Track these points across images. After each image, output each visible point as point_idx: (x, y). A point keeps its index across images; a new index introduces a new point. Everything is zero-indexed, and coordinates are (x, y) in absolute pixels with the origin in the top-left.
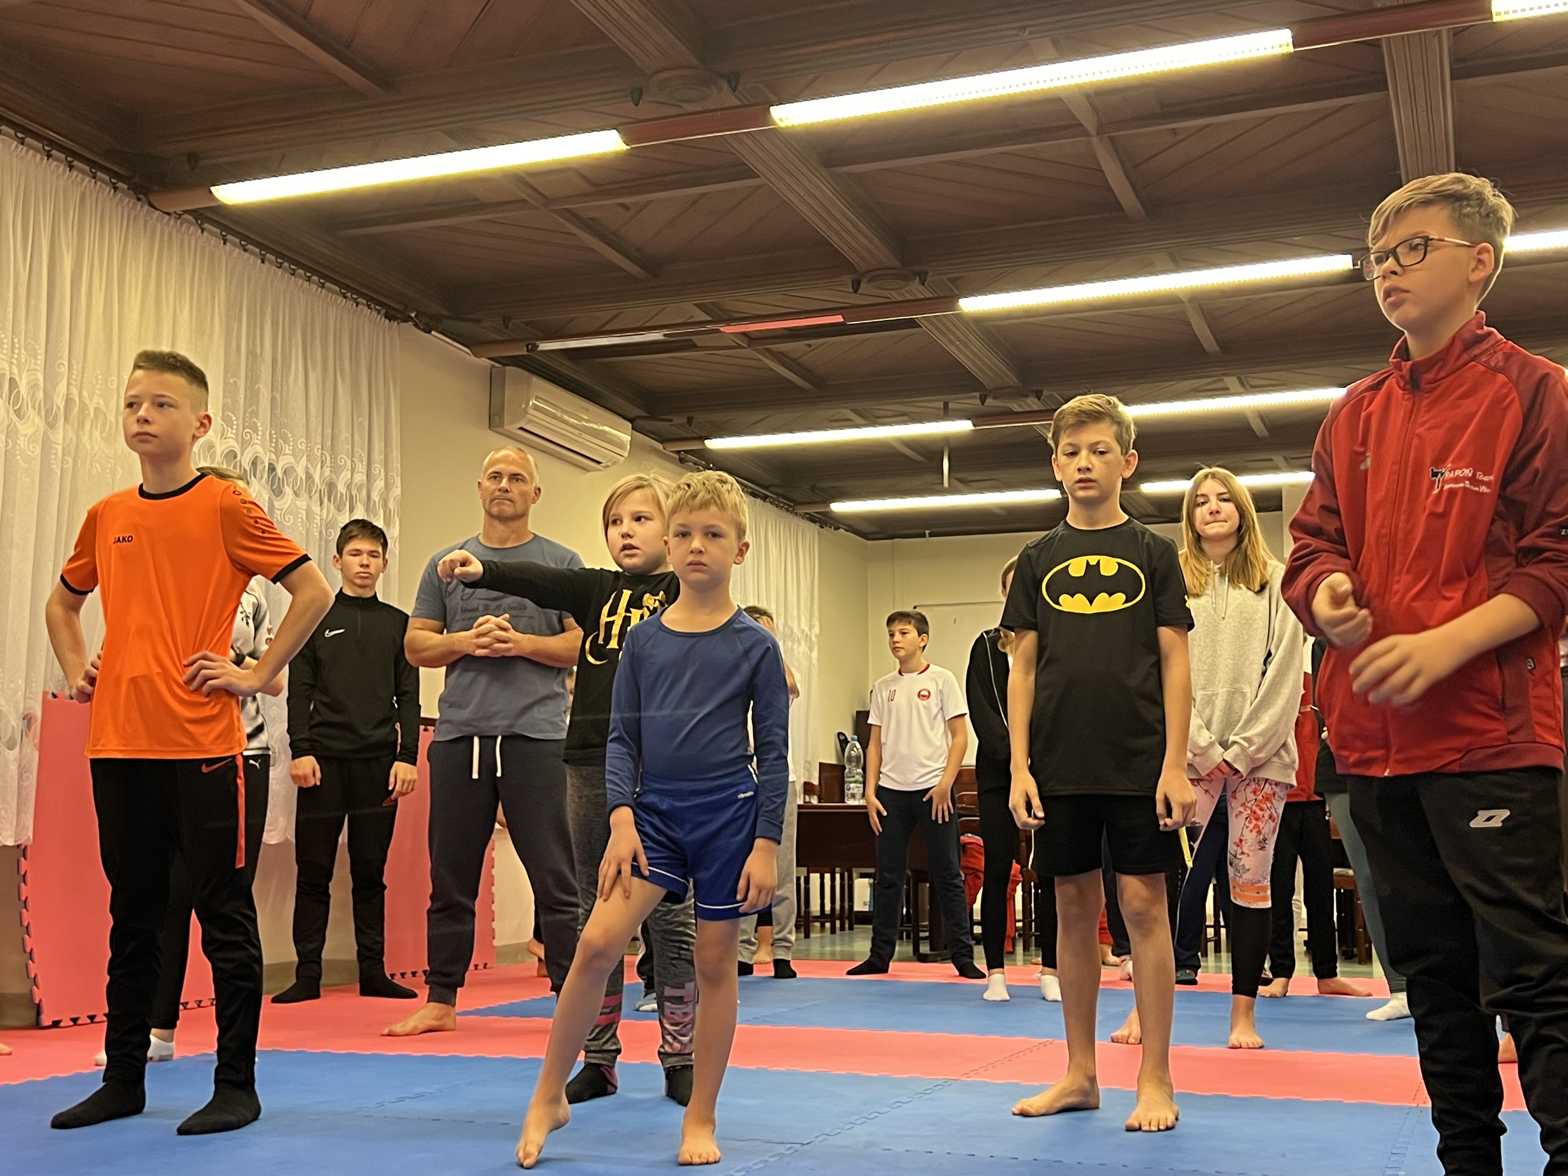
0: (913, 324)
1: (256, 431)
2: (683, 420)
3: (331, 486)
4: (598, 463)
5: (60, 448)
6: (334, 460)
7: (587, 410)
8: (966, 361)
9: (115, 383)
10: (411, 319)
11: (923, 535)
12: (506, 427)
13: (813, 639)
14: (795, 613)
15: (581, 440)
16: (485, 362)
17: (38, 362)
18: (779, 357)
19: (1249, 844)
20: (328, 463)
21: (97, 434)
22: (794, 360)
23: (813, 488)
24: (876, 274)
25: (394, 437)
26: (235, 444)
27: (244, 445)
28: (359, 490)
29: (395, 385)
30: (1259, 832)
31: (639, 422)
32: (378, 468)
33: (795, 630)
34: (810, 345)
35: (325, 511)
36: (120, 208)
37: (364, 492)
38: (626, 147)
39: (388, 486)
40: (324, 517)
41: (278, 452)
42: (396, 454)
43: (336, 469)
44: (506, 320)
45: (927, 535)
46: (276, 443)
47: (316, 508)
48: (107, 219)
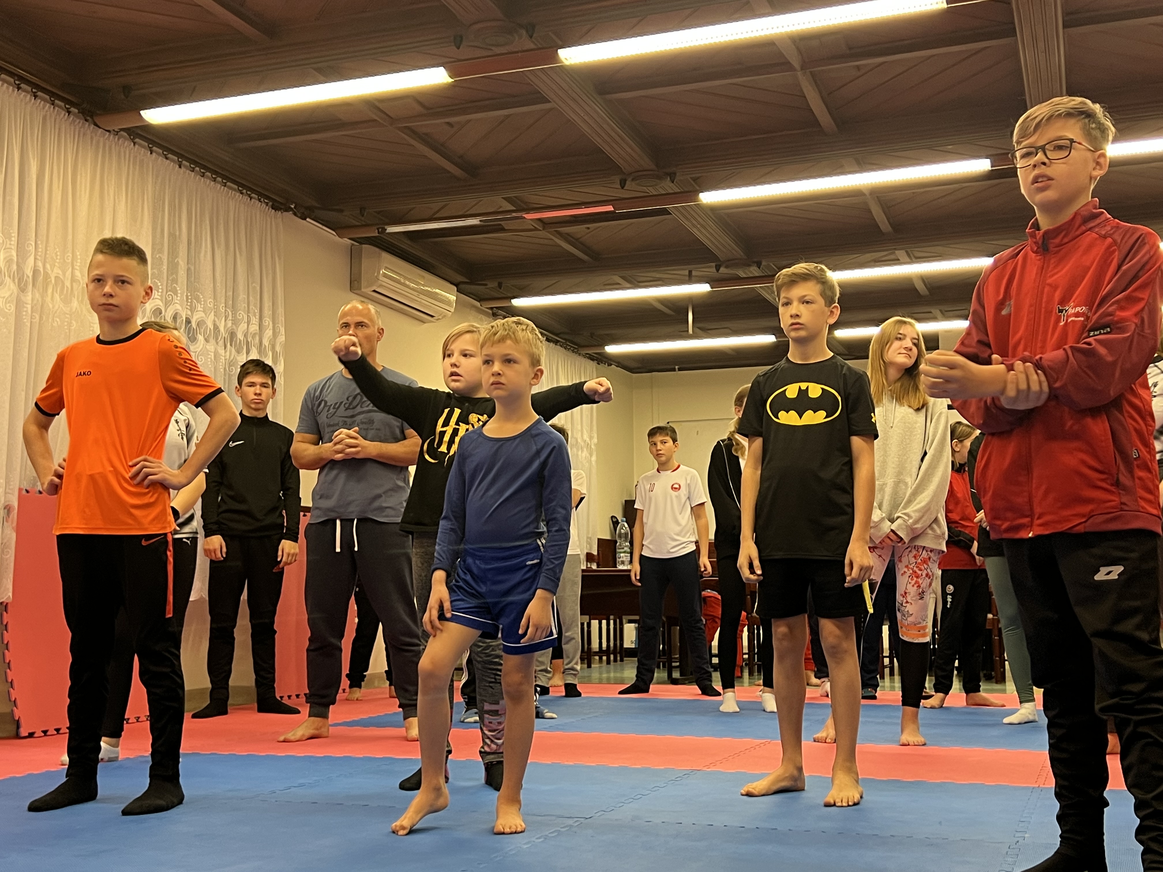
0: (665, 212)
1: (176, 293)
2: (496, 284)
3: (232, 335)
4: (432, 316)
5: (29, 307)
6: (234, 315)
7: (423, 277)
8: (705, 239)
9: (70, 258)
10: (291, 209)
11: (674, 370)
12: (363, 290)
13: (593, 447)
14: (579, 427)
15: (419, 300)
16: (347, 241)
17: (12, 243)
18: (566, 237)
19: (912, 595)
20: (230, 318)
21: (57, 296)
22: (577, 240)
23: (592, 335)
24: (638, 175)
25: (280, 298)
26: (161, 304)
27: (167, 304)
28: (253, 337)
29: (280, 259)
30: (919, 586)
31: (462, 286)
32: (268, 321)
33: (579, 440)
34: (588, 228)
35: (228, 353)
36: (72, 128)
37: (257, 338)
38: (450, 80)
39: (275, 334)
40: (228, 357)
41: (192, 309)
42: (281, 310)
43: (236, 322)
44: (362, 209)
45: (677, 370)
46: (191, 302)
47: (222, 351)
48: (63, 135)
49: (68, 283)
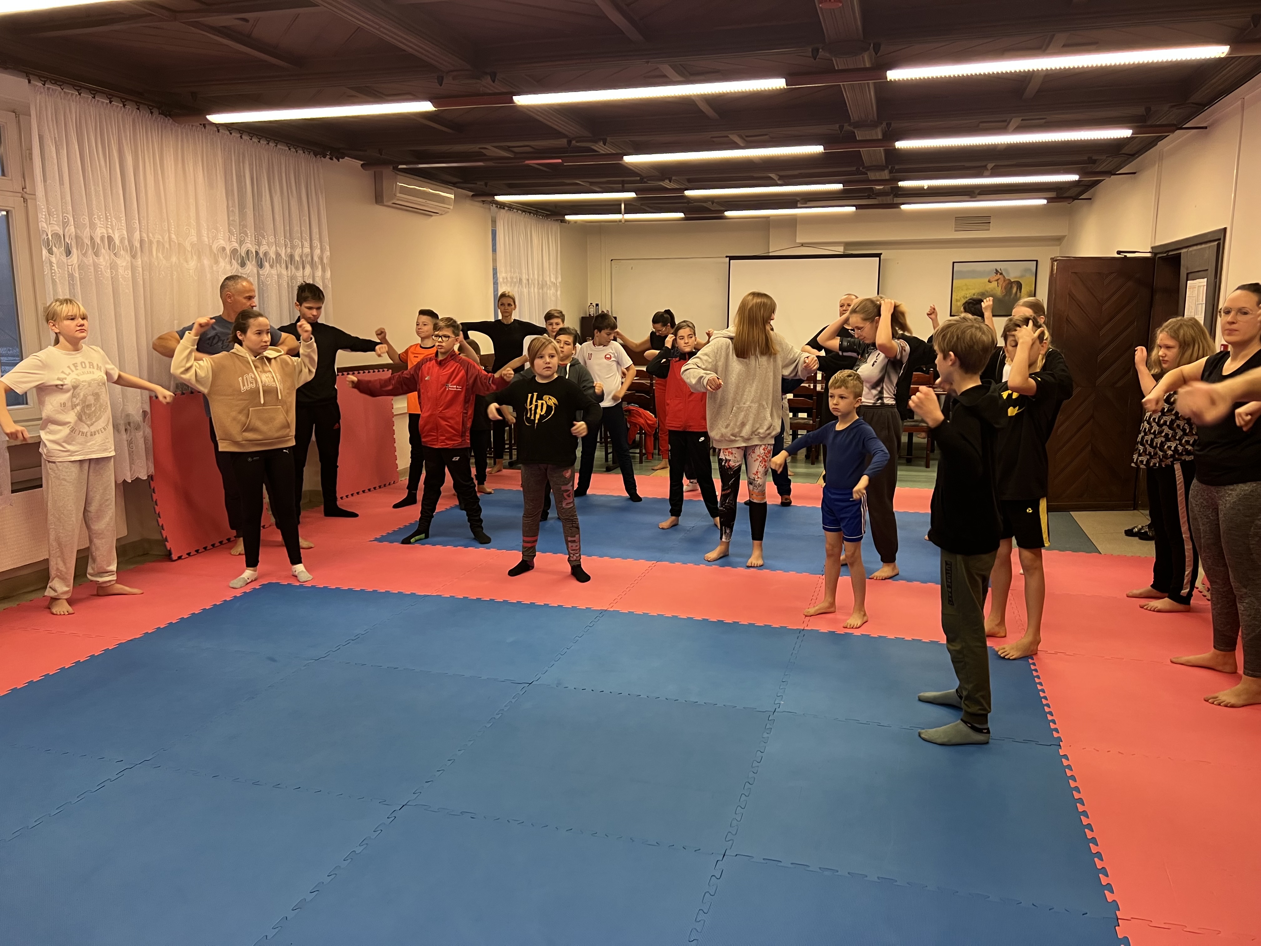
1: (247, 235)
2: (483, 183)
3: (291, 257)
4: (438, 213)
5: (140, 269)
9: (166, 226)
10: (328, 155)
12: (385, 202)
13: (558, 284)
14: (548, 273)
15: (427, 205)
17: (123, 224)
20: (289, 246)
21: (160, 255)
24: (579, 139)
25: (324, 223)
26: (237, 245)
27: (241, 243)
28: (307, 257)
29: (322, 194)
31: (458, 185)
32: (316, 243)
33: (548, 283)
35: (289, 272)
36: (156, 125)
37: (309, 258)
38: (435, 109)
40: (290, 275)
41: (259, 244)
42: (325, 233)
43: (293, 247)
46: (258, 240)
47: (284, 272)
48: (150, 133)
49: (167, 246)
